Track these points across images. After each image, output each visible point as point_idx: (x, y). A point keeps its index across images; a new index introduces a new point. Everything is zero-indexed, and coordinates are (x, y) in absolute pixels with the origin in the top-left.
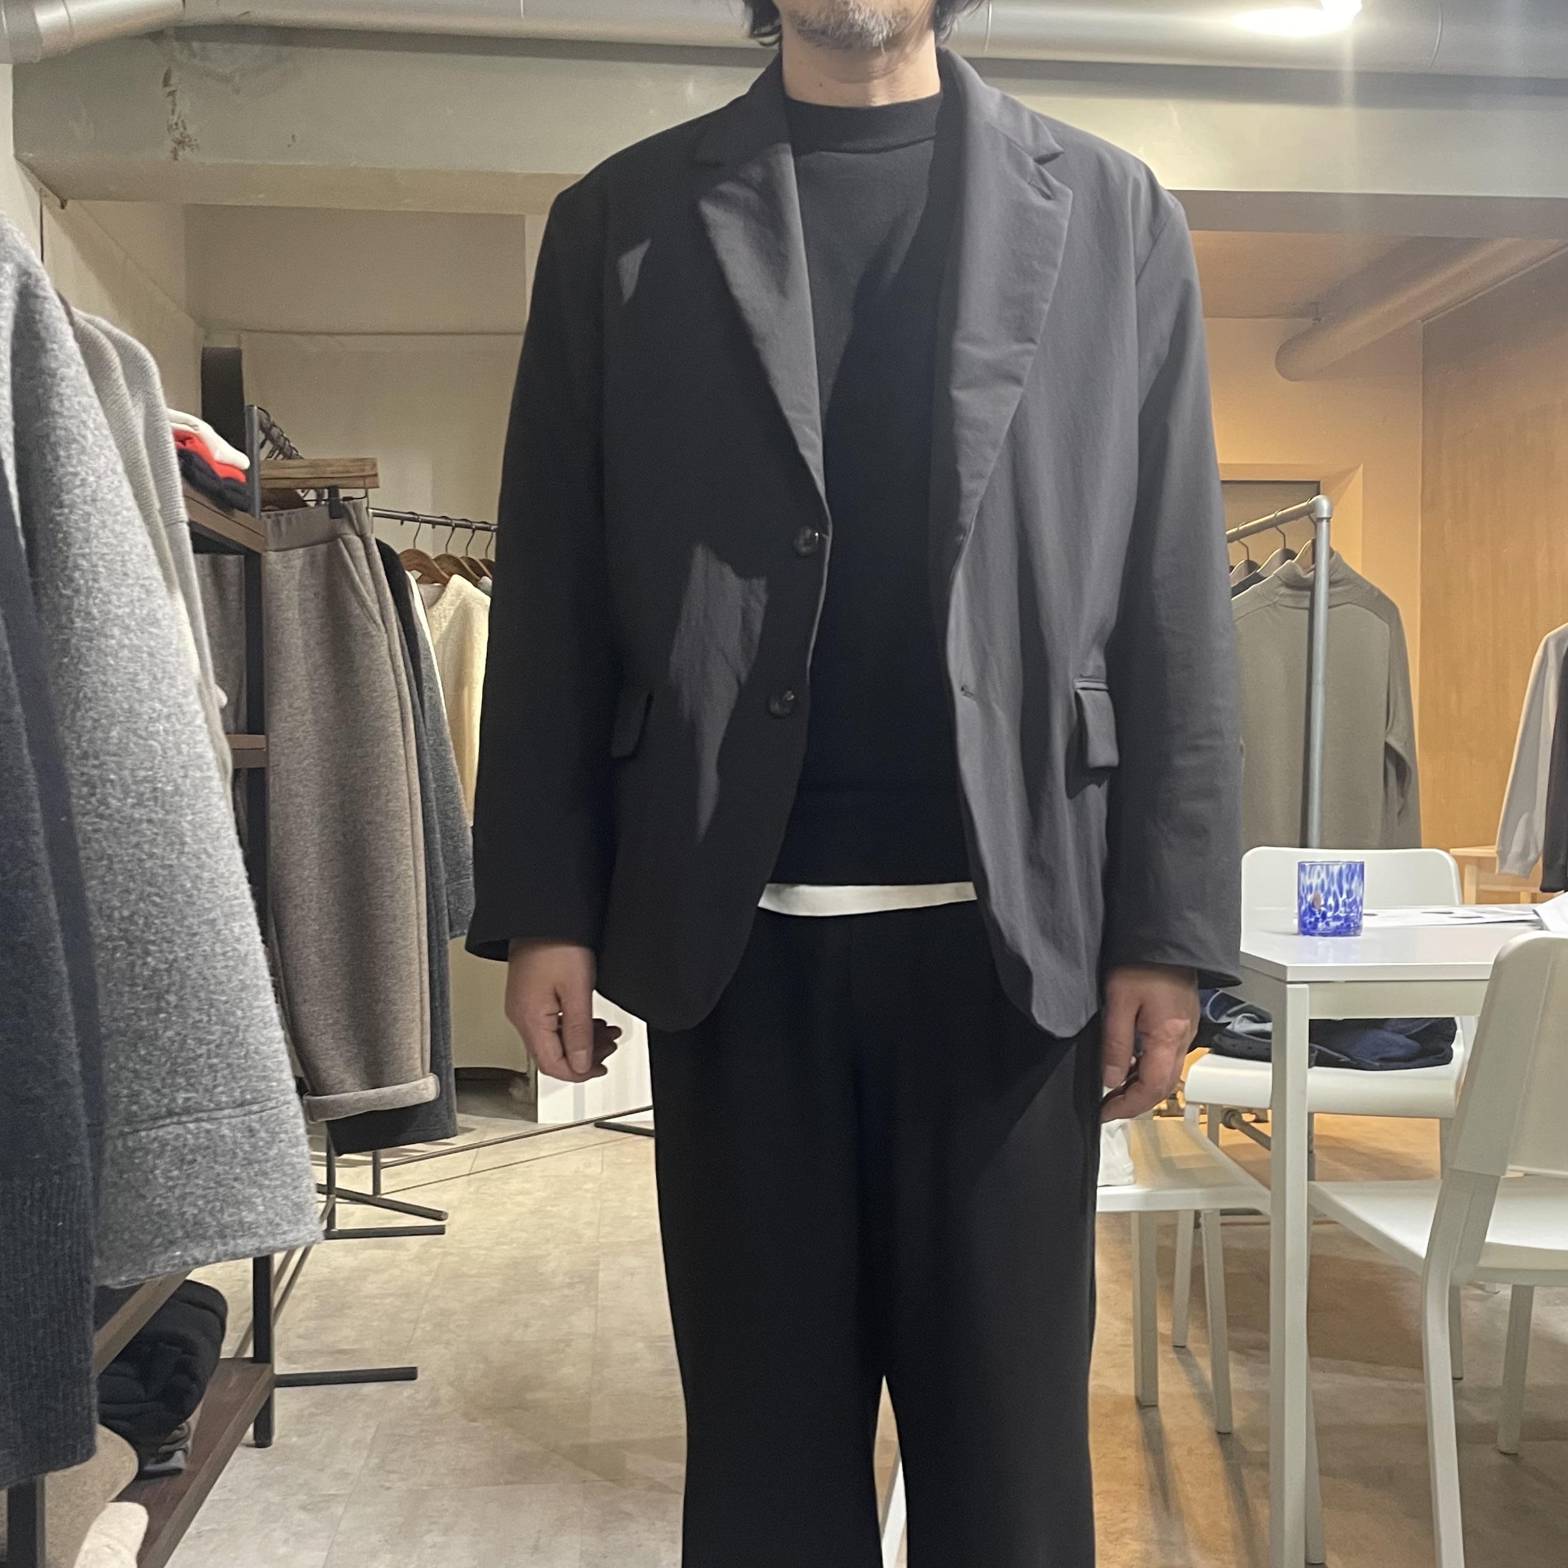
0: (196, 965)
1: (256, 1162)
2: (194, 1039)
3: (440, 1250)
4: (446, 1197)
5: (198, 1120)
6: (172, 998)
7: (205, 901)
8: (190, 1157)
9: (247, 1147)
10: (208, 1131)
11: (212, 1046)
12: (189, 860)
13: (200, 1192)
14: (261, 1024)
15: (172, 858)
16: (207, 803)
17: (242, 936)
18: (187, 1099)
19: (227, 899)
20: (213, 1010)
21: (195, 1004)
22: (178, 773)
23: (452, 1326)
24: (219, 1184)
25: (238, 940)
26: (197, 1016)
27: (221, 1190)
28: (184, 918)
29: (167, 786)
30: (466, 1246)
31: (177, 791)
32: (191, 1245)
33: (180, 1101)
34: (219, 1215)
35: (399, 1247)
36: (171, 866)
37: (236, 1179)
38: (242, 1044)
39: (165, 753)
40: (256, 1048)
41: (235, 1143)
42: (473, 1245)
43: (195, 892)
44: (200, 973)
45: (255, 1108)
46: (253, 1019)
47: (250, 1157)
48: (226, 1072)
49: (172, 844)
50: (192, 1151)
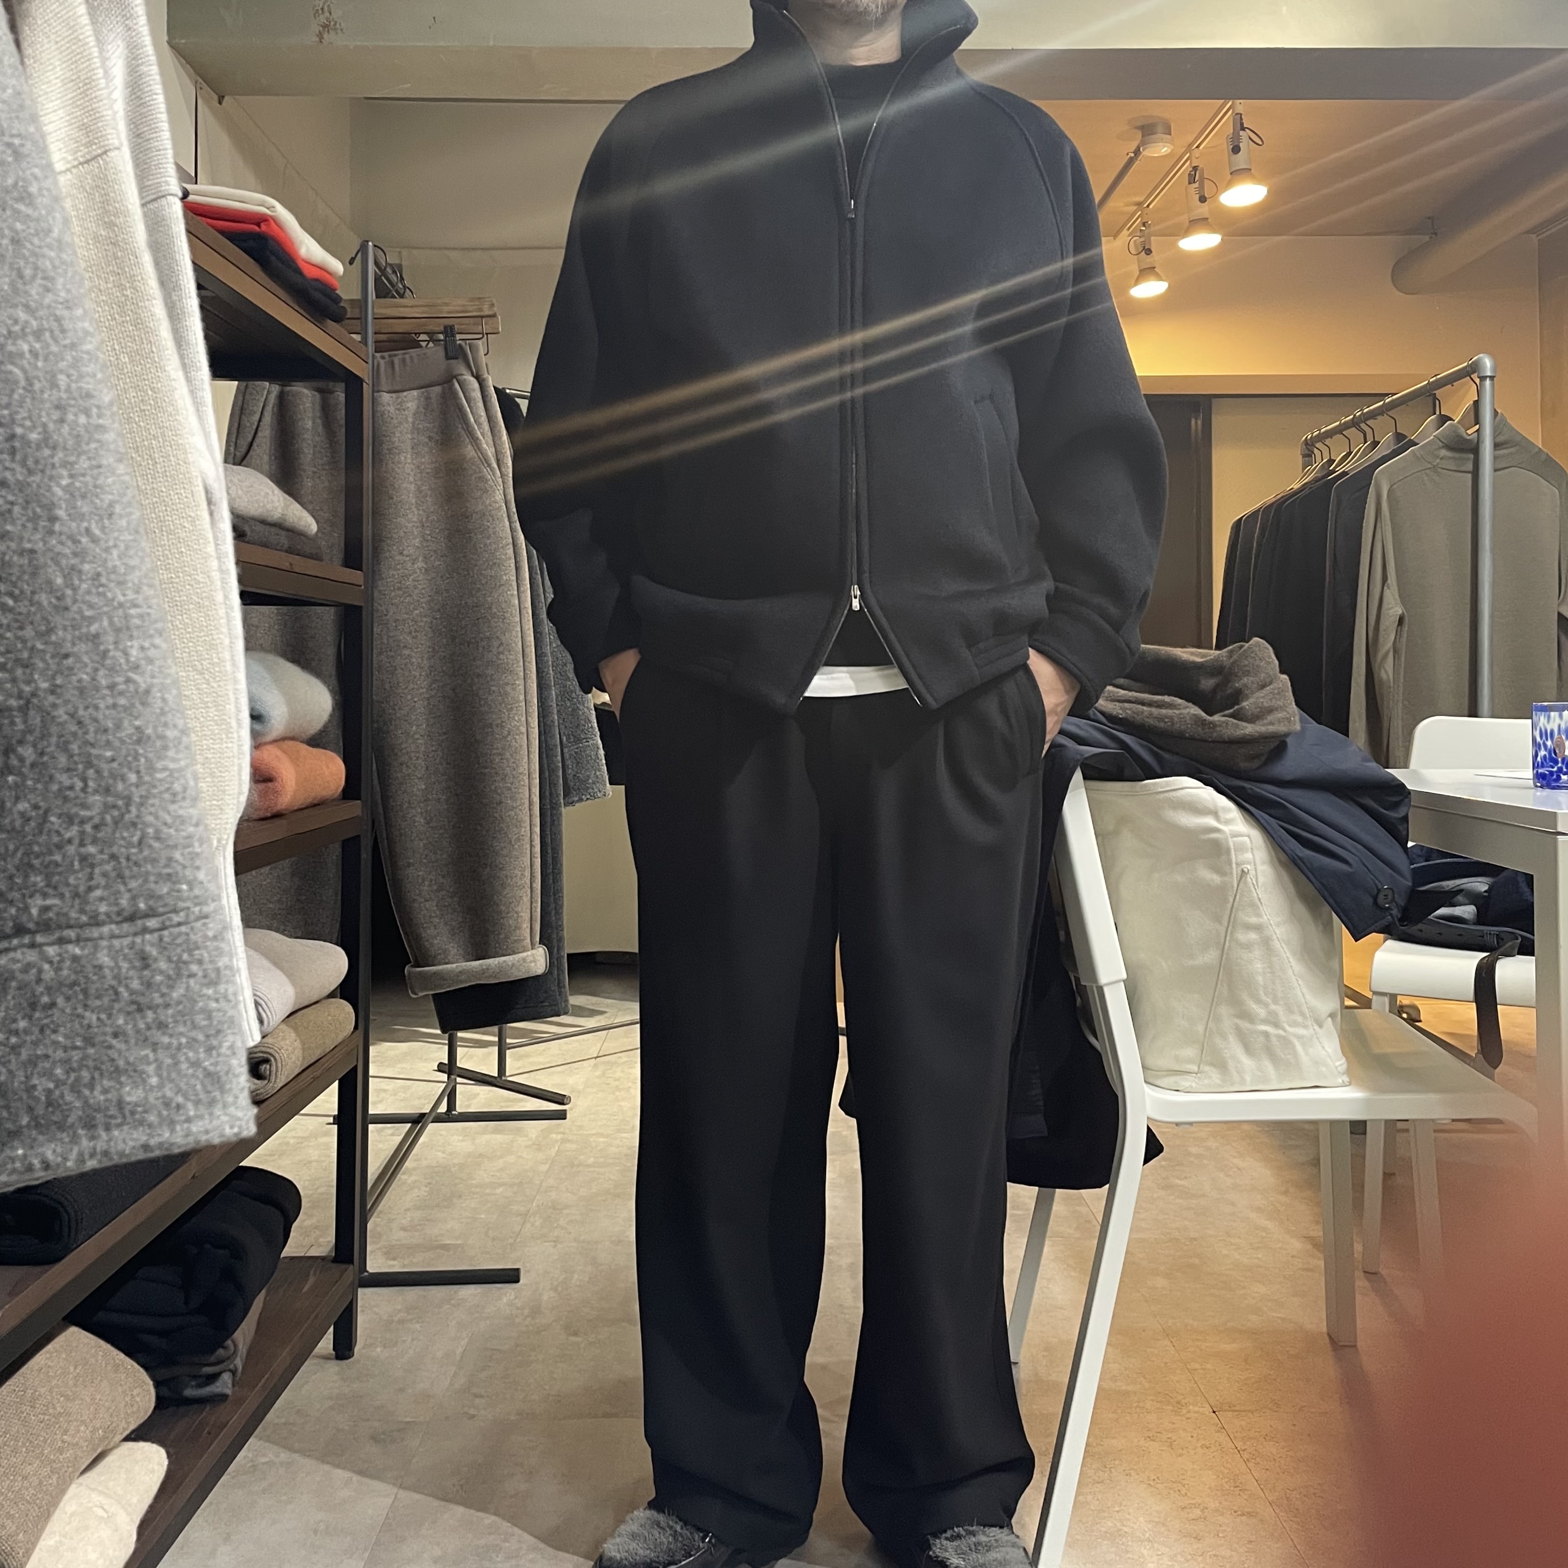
0: (67, 702)
1: (150, 1008)
2: (60, 816)
3: (559, 1137)
4: (571, 1081)
5: (61, 941)
6: (28, 752)
7: (85, 607)
8: (45, 999)
9: (135, 984)
10: (75, 959)
11: (88, 828)
12: (62, 543)
13: (60, 1054)
14: (167, 796)
15: (35, 541)
16: (94, 463)
17: (143, 662)
18: (46, 909)
19: (121, 605)
20: (91, 773)
21: (63, 760)
22: (48, 415)
23: (562, 1222)
24: (89, 1041)
25: (136, 668)
26: (64, 779)
27: (91, 1051)
28: (50, 631)
29: (32, 431)
30: (585, 1132)
31: (46, 440)
32: (41, 1138)
33: (34, 911)
34: (87, 1092)
35: (519, 1130)
36: (32, 551)
37: (115, 1035)
38: (134, 824)
39: (31, 385)
40: (157, 831)
41: (116, 977)
42: (594, 1132)
43: (69, 592)
44: (72, 715)
45: (152, 923)
46: (155, 787)
47: (141, 999)
48: (108, 867)
49: (35, 519)
50: (49, 989)
